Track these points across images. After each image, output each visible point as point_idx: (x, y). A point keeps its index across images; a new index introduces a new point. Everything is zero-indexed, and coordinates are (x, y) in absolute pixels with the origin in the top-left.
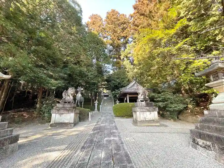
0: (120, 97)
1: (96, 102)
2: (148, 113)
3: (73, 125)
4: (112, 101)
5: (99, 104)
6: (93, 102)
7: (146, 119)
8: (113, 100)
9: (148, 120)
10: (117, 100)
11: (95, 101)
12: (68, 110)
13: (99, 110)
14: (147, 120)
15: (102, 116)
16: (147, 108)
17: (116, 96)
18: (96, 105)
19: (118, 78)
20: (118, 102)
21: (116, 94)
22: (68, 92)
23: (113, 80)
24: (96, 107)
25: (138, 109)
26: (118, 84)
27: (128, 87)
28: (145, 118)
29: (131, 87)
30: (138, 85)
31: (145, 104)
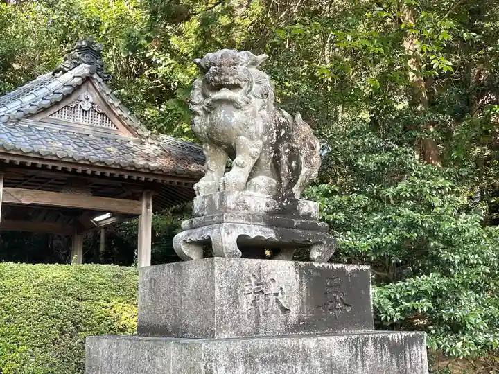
27: (12, 105)
29: (44, 110)
30: (108, 107)
31: (296, 287)
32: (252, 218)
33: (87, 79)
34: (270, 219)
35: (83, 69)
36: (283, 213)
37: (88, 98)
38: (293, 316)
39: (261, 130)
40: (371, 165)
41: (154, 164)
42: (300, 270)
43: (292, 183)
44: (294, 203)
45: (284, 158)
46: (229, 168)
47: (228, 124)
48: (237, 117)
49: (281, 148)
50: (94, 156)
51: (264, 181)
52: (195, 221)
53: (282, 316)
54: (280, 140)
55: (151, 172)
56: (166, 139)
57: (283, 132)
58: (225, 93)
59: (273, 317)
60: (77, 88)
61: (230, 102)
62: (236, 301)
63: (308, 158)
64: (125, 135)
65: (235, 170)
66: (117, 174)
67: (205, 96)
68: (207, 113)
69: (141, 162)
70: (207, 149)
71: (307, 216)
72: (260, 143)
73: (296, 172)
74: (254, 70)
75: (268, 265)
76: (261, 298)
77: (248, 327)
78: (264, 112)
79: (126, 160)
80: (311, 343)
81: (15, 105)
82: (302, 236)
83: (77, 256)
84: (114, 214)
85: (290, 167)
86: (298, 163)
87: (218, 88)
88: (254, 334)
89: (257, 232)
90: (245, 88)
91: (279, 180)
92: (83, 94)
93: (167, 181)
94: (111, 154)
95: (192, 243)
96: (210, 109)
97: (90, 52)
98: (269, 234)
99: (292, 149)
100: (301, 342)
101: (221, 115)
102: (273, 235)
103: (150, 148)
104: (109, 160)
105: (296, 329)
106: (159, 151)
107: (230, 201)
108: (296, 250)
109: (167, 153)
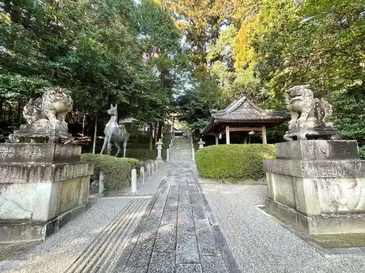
0: (209, 132)
1: (160, 143)
3: (44, 233)
4: (189, 142)
5: (165, 147)
6: (154, 142)
7: (337, 207)
8: (192, 140)
9: (345, 209)
10: (201, 139)
11: (158, 141)
13: (164, 157)
14: (341, 209)
15: (169, 175)
17: (197, 131)
18: (159, 148)
20: (201, 142)
21: (199, 127)
22: (40, 103)
23: (193, 98)
24: (159, 152)
25: (306, 168)
26: (204, 108)
27: (229, 110)
28: (335, 203)
29: (236, 109)
30: (251, 105)
31: (328, 147)
32: (309, 129)
33: (245, 100)
34: (315, 129)
35: (244, 98)
36: (320, 127)
37: (246, 104)
38: (328, 155)
39: (310, 105)
40: (351, 108)
41: (266, 118)
42: (328, 142)
43: (322, 119)
44: (324, 124)
45: (319, 112)
46: (299, 117)
47: (299, 106)
48: (301, 103)
49: (318, 109)
50: (248, 118)
51: (312, 119)
52: (290, 131)
53: (323, 154)
54: (317, 107)
55: (265, 120)
56: (268, 111)
57: (317, 104)
58: (296, 98)
59: (321, 155)
60: (243, 103)
61: (299, 100)
62: (308, 151)
63: (328, 111)
64: (256, 111)
65: (301, 117)
66: (256, 122)
67: (290, 99)
68: (291, 104)
69: (262, 118)
70: (291, 113)
71: (329, 127)
72: (310, 109)
73: (324, 115)
74: (306, 90)
75: (317, 141)
76: (316, 150)
77: (313, 157)
78: (311, 100)
79: (258, 118)
80: (337, 162)
81: (230, 109)
82: (327, 133)
83: (245, 142)
84: (254, 132)
85: (321, 114)
86: (324, 112)
87: (295, 96)
88: (315, 159)
89: (311, 133)
90: (303, 95)
91: (318, 118)
92: (245, 104)
93: (270, 122)
94: (254, 117)
95: (290, 137)
96: (292, 103)
97: (245, 93)
98: (316, 133)
99: (321, 109)
100: (333, 161)
101: (296, 104)
102: (317, 133)
103: (264, 114)
104: (253, 119)
105: (329, 158)
106: (266, 114)
107: (301, 125)
108: (325, 137)
109: (269, 114)
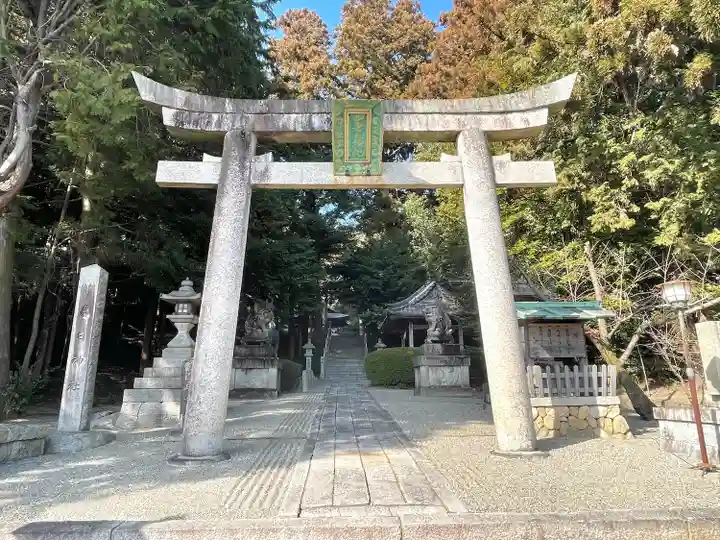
0: (389, 329)
1: (309, 345)
2: (447, 370)
5: (317, 354)
6: (298, 345)
7: (440, 383)
9: (445, 384)
10: (380, 340)
11: (306, 342)
12: (263, 362)
16: (446, 358)
18: (309, 354)
19: (382, 267)
20: (380, 345)
21: (376, 318)
23: (366, 272)
24: (309, 360)
26: (384, 287)
27: (412, 300)
33: (435, 287)
60: (431, 290)
92: (434, 291)
